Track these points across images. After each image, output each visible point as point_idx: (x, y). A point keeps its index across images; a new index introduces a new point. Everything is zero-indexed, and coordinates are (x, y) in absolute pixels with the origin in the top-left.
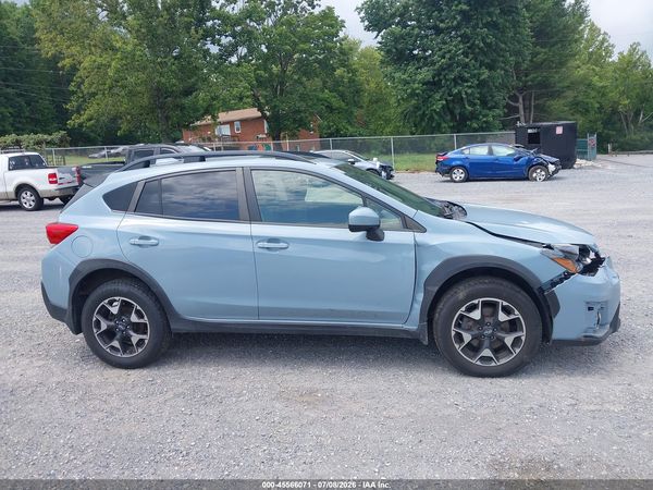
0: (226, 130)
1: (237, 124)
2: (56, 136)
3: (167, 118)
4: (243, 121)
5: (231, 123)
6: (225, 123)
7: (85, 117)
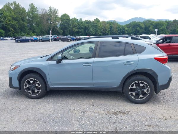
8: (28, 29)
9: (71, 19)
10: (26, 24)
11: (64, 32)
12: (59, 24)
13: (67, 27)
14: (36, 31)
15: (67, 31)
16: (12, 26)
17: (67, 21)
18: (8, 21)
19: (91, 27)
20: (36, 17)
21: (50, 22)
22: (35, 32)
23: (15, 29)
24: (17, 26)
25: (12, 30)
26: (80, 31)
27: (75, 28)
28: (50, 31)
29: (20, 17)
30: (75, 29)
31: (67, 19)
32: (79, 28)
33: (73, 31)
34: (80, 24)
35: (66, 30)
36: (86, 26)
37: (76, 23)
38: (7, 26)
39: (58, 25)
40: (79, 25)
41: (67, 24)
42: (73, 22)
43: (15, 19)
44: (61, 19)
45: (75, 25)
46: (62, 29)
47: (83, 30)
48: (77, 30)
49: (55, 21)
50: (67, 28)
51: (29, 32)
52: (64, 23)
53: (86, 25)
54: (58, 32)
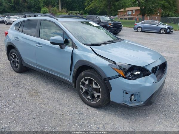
0: (130, 13)
1: (134, 11)
2: (81, 12)
3: (110, 8)
4: (136, 10)
5: (132, 11)
6: (130, 11)
7: (89, 7)
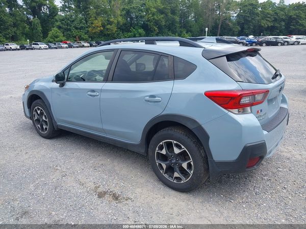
8: (181, 27)
9: (261, 4)
10: (177, 19)
11: (243, 28)
12: (235, 15)
13: (250, 19)
14: (193, 29)
15: (249, 28)
16: (157, 23)
17: (251, 9)
18: (150, 16)
19: (303, 15)
20: (195, 4)
21: (218, 12)
22: (191, 31)
23: (160, 28)
24: (163, 23)
25: (156, 29)
26: (277, 25)
27: (267, 20)
28: (207, 29)
29: (169, 8)
30: (265, 23)
31: (252, 5)
32: (275, 20)
33: (260, 26)
34: (278, 11)
35: (246, 26)
36: (291, 16)
37: (270, 10)
38: (149, 23)
39: (233, 16)
40: (276, 13)
41: (250, 14)
42: (264, 8)
43: (161, 12)
44: (240, 5)
45: (268, 14)
46: (239, 23)
47: (283, 23)
48: (270, 24)
49: (228, 9)
50: (249, 21)
51: (181, 32)
52: (244, 11)
53: (292, 13)
54: (231, 30)
